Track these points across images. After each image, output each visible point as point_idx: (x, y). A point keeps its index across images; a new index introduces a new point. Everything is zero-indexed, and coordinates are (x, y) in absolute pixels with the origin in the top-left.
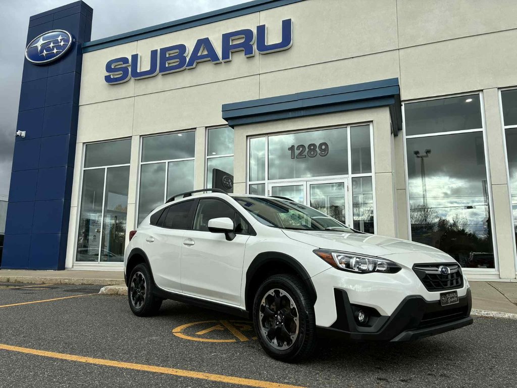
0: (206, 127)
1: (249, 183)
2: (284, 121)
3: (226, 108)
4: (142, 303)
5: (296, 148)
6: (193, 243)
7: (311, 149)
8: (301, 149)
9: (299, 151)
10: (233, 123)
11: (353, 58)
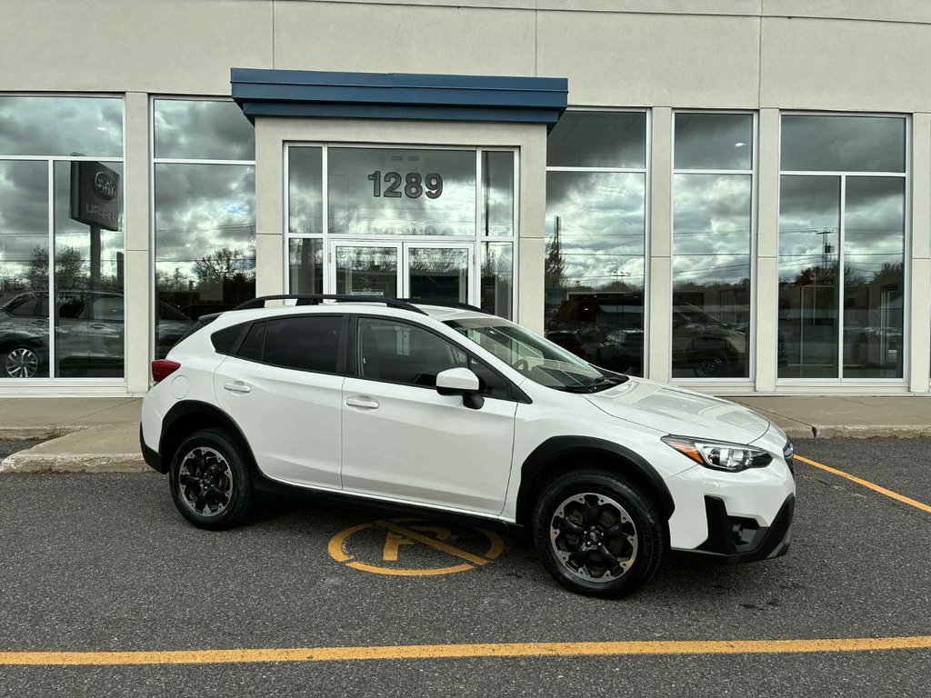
0: (150, 94)
1: (288, 235)
2: (361, 123)
3: (239, 78)
4: (221, 508)
5: (383, 175)
6: (375, 405)
7: (412, 183)
8: (393, 180)
9: (390, 184)
10: (254, 110)
11: (459, 7)
